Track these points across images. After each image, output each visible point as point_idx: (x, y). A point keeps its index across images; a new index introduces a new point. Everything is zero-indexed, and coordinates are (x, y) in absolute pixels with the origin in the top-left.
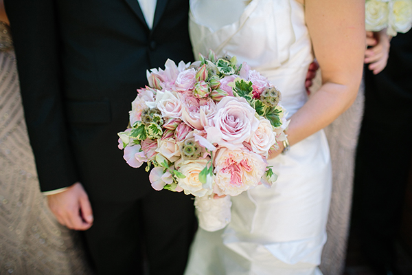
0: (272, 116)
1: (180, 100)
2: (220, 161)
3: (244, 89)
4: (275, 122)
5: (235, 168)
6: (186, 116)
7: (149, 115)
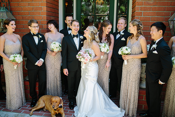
0: (91, 56)
1: (83, 53)
2: (85, 59)
3: (89, 53)
4: (91, 57)
5: (87, 60)
6: (83, 54)
7: (80, 54)
